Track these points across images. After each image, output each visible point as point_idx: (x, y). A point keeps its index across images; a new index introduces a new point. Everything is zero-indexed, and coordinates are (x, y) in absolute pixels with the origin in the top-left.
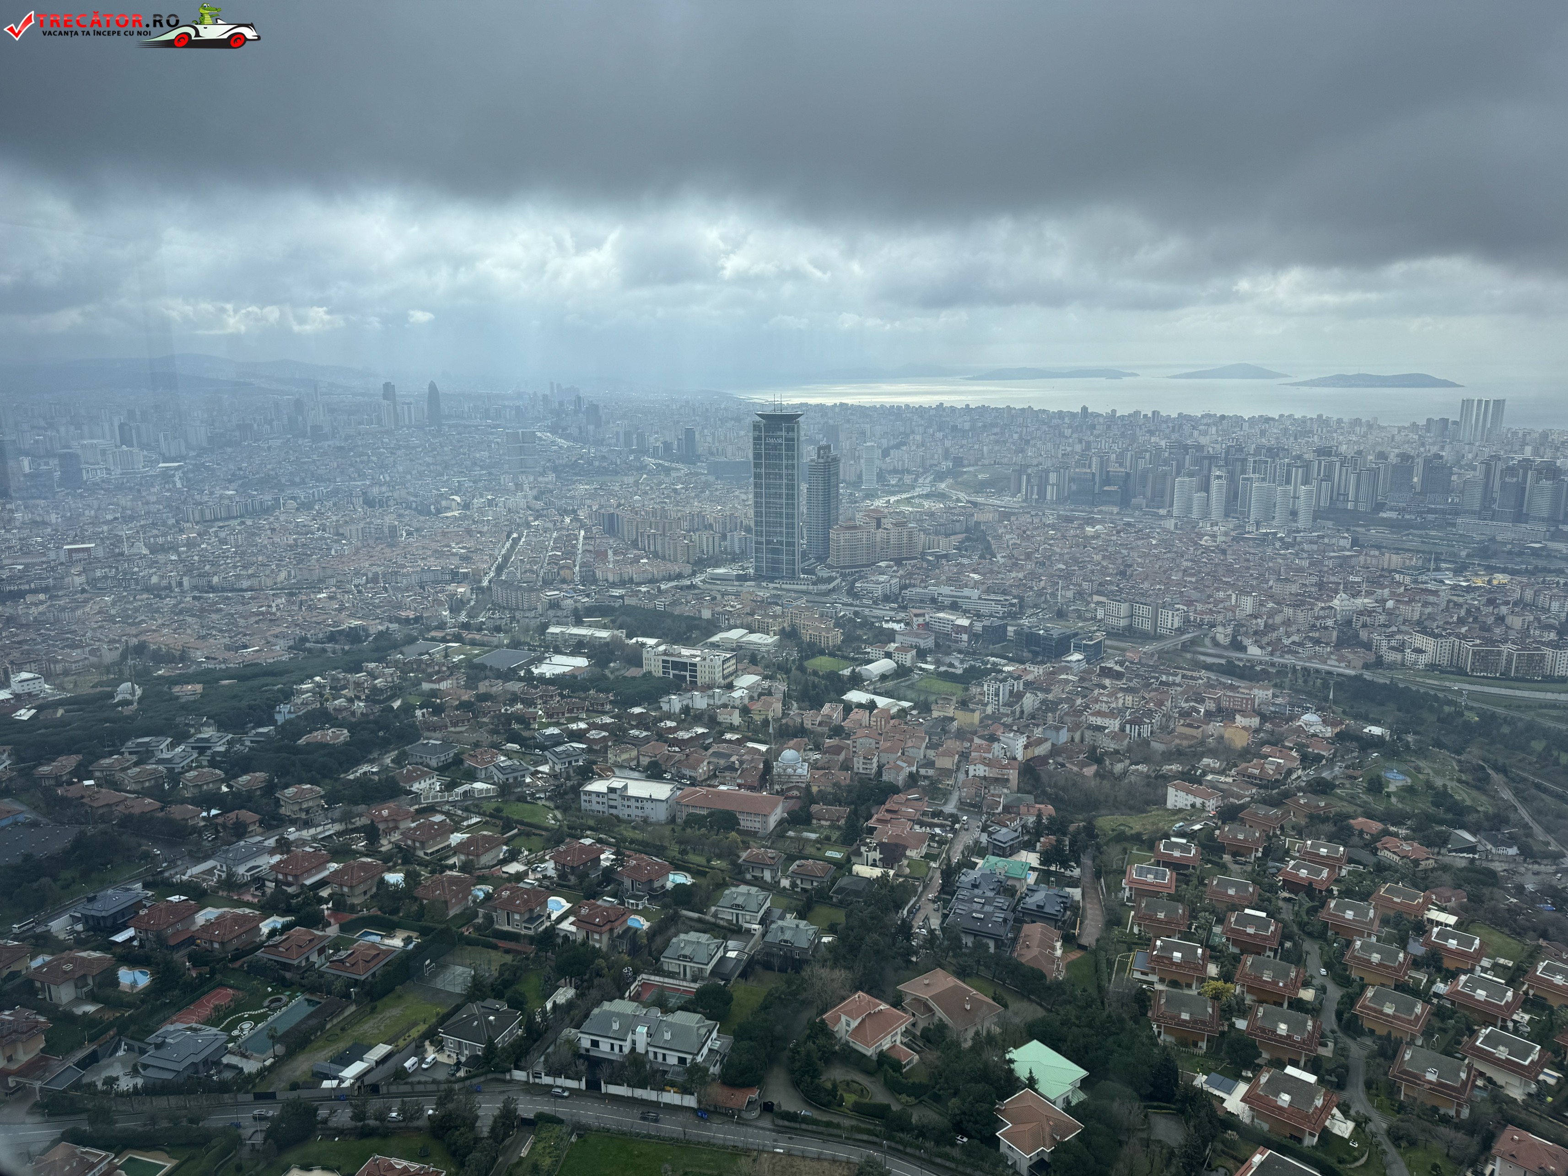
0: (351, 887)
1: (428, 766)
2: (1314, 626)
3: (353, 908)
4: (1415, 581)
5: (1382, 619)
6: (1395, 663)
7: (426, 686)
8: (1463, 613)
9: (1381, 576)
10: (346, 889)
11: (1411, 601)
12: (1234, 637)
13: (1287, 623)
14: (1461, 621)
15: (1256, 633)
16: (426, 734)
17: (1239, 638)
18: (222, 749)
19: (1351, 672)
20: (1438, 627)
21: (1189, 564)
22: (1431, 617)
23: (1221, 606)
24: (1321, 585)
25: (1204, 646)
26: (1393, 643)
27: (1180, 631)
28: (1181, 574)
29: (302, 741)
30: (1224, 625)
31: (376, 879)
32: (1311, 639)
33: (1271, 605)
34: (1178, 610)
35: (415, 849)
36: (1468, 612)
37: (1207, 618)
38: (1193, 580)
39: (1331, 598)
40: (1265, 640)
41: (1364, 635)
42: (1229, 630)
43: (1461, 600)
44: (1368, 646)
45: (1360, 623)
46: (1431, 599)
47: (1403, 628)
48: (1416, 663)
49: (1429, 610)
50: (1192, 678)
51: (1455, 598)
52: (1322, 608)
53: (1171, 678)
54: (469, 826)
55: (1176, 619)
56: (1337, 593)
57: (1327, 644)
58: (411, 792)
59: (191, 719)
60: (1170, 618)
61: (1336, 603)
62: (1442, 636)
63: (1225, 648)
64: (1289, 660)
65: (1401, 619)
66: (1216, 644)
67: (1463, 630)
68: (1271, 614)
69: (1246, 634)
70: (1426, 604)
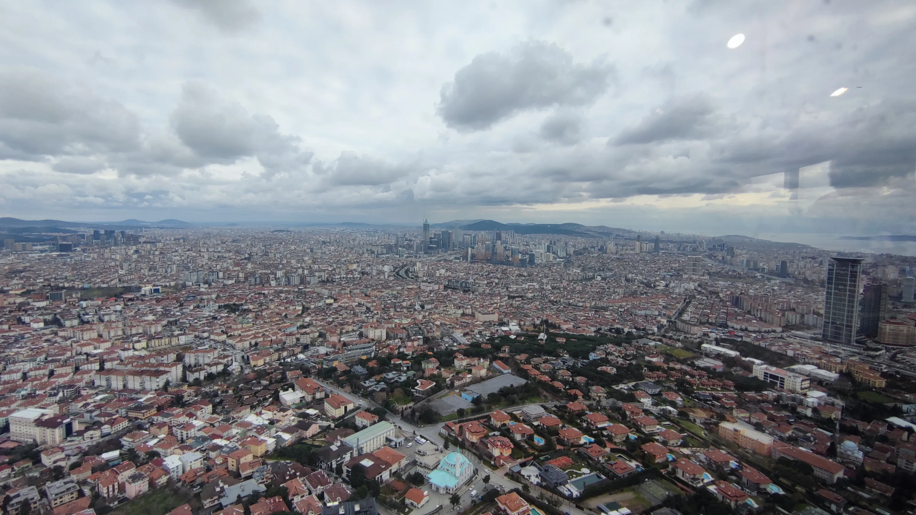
0: (616, 435)
1: (647, 393)
3: (615, 443)
7: (647, 358)
10: (613, 435)
16: (646, 378)
18: (571, 364)
29: (599, 369)
31: (626, 435)
35: (641, 427)
54: (664, 425)
58: (640, 402)
59: (561, 351)
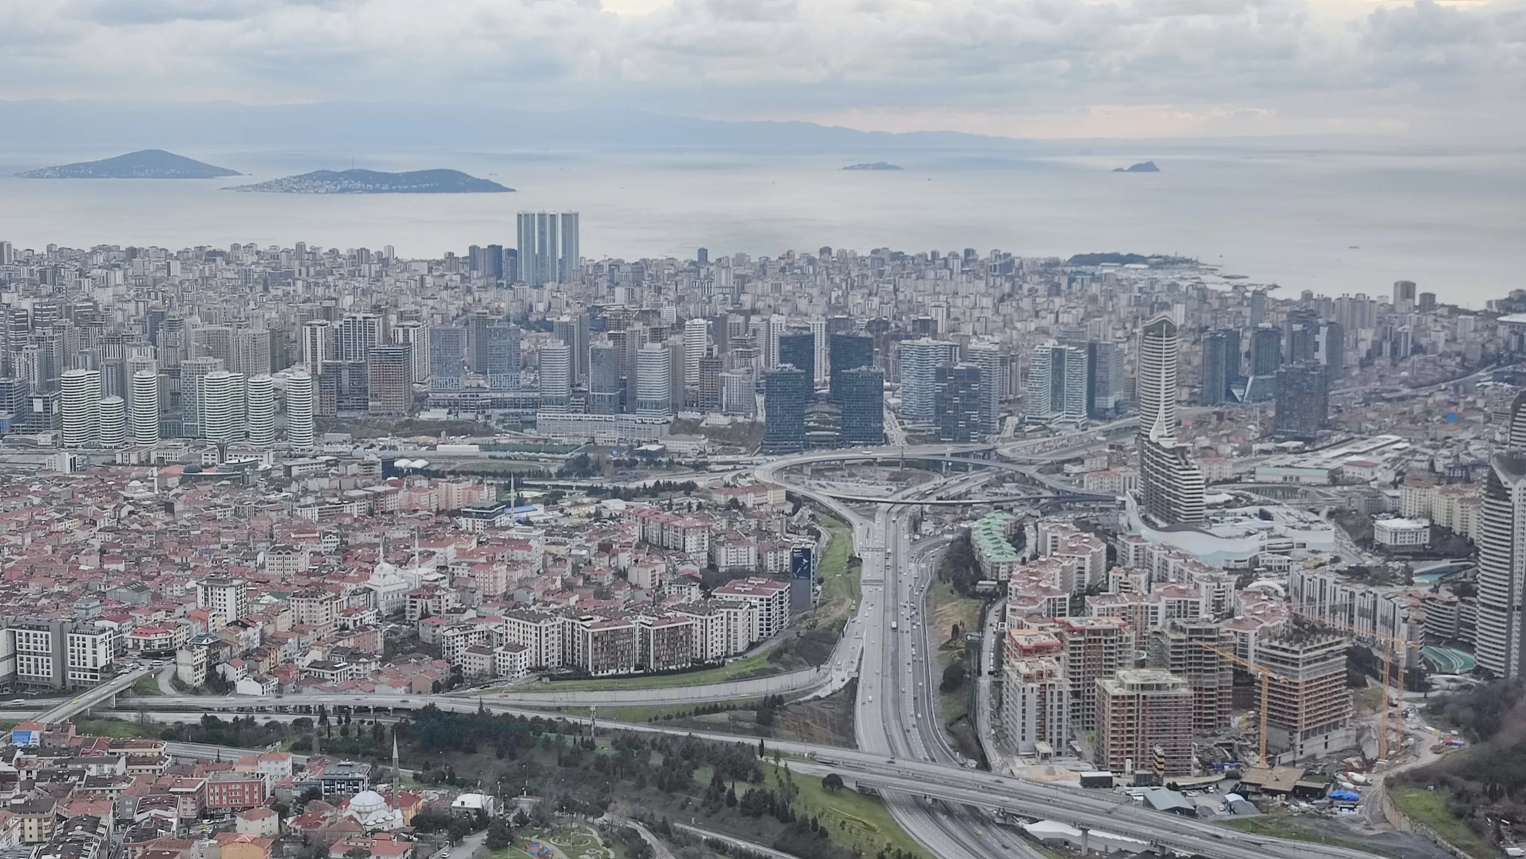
2: (344, 627)
4: (492, 527)
5: (451, 599)
6: (482, 673)
8: (569, 573)
9: (439, 524)
11: (491, 561)
12: (211, 668)
13: (298, 628)
14: (568, 587)
15: (246, 655)
17: (219, 669)
19: (417, 702)
20: (535, 602)
21: (110, 537)
22: (524, 584)
23: (179, 611)
24: (344, 551)
25: (157, 693)
26: (473, 639)
27: (110, 671)
28: (96, 558)
30: (191, 649)
32: (344, 650)
33: (267, 599)
34: (103, 631)
36: (576, 569)
37: (158, 640)
38: (121, 567)
39: (366, 573)
40: (264, 667)
41: (426, 633)
42: (201, 656)
43: (561, 551)
44: (435, 650)
45: (418, 611)
46: (519, 555)
47: (484, 610)
48: (512, 670)
49: (519, 574)
50: (145, 760)
51: (553, 549)
52: (354, 593)
53: (107, 768)
55: (101, 649)
56: (373, 563)
57: (370, 656)
60: (89, 649)
61: (374, 581)
62: (545, 616)
63: (196, 692)
64: (311, 697)
65: (479, 595)
66: (179, 685)
67: (573, 600)
68: (270, 615)
69: (230, 659)
70: (513, 565)
